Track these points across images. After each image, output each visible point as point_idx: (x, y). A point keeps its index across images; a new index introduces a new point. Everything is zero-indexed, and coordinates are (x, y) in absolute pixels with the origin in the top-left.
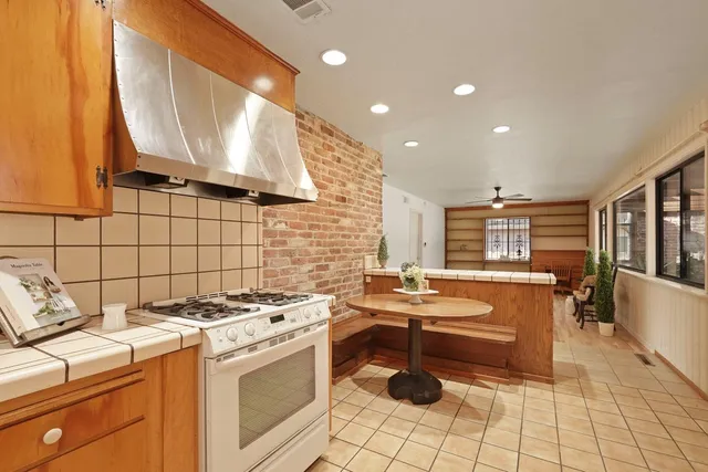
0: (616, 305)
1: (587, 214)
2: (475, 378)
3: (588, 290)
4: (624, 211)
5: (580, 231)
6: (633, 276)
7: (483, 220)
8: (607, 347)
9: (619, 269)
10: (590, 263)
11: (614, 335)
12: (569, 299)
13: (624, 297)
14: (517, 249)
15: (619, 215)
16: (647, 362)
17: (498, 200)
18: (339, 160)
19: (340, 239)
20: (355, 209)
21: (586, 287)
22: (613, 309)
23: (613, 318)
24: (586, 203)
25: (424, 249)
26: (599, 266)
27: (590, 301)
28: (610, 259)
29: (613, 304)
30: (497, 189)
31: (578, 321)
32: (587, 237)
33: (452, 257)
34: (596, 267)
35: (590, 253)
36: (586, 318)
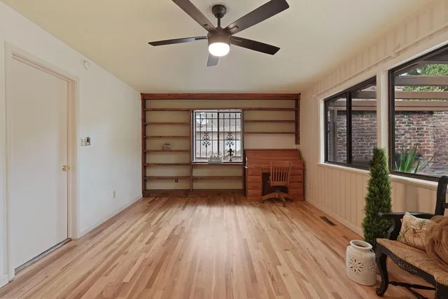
7: (190, 111)
32: (295, 133)
33: (152, 159)
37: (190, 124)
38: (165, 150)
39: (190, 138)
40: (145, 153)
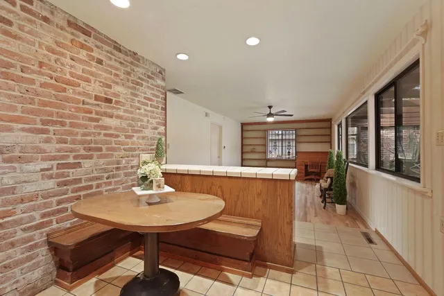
0: (348, 191)
1: (330, 128)
2: (222, 270)
3: (329, 180)
4: (353, 126)
5: (326, 139)
6: (359, 169)
7: (266, 131)
8: (341, 226)
9: (350, 164)
10: (331, 159)
11: (346, 214)
12: (318, 186)
13: (353, 185)
14: (288, 151)
15: (350, 129)
16: (370, 241)
17: (270, 115)
18: (100, 62)
19: (102, 137)
20: (125, 111)
21: (327, 178)
22: (346, 195)
23: (346, 201)
24: (329, 120)
25: (223, 151)
26: (336, 162)
27: (330, 188)
28: (344, 157)
29: (345, 190)
30: (270, 107)
31: (322, 202)
32: (330, 142)
33: (246, 156)
34: (335, 162)
35: (331, 153)
36: (328, 200)
37: (265, 138)
38: (253, 152)
39: (265, 145)
40: (242, 153)
